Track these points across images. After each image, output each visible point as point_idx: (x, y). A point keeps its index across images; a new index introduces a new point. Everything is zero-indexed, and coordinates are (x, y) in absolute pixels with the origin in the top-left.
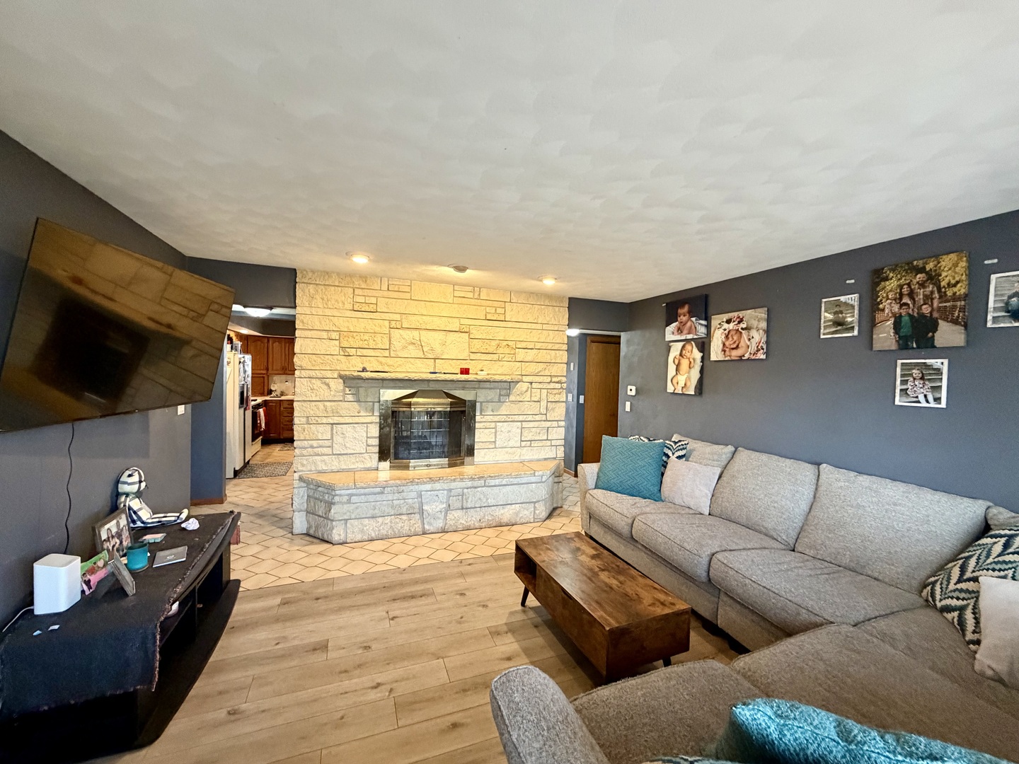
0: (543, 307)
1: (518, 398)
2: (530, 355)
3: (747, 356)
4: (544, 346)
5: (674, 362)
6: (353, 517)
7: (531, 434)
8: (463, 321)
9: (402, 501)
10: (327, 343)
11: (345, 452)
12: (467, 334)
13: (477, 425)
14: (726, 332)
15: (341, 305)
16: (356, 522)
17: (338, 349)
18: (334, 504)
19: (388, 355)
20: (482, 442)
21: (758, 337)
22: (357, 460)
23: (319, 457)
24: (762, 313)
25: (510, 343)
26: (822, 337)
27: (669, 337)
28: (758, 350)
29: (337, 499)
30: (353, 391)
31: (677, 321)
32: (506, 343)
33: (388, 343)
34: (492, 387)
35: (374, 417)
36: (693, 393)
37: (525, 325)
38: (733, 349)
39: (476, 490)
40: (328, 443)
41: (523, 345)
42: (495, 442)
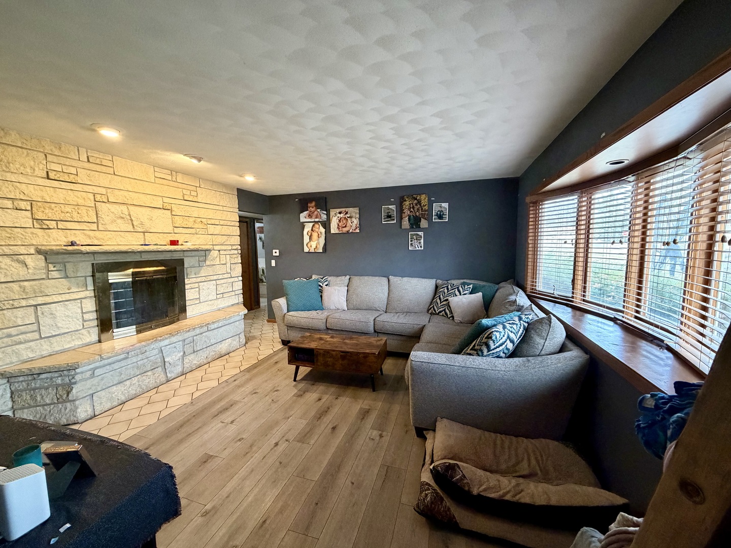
0: (222, 193)
1: (212, 263)
2: (217, 230)
3: (351, 231)
4: (225, 223)
5: (308, 234)
6: (99, 389)
7: (223, 288)
8: (166, 200)
9: (146, 360)
10: (13, 214)
11: (58, 333)
12: (169, 211)
13: (187, 287)
14: (339, 218)
15: (28, 170)
16: (103, 393)
17: (31, 221)
18: (75, 383)
19: (96, 229)
20: (190, 300)
21: (356, 221)
22: (74, 337)
23: (22, 346)
24: (356, 210)
25: (203, 220)
26: (383, 222)
27: (302, 219)
28: (356, 228)
29: (78, 377)
30: (58, 267)
31: (307, 210)
32: (200, 220)
33: (95, 216)
34: (193, 255)
35: (88, 292)
36: (322, 251)
37: (211, 207)
38: (343, 227)
39: (202, 335)
40: (35, 327)
41: (213, 222)
42: (199, 298)
